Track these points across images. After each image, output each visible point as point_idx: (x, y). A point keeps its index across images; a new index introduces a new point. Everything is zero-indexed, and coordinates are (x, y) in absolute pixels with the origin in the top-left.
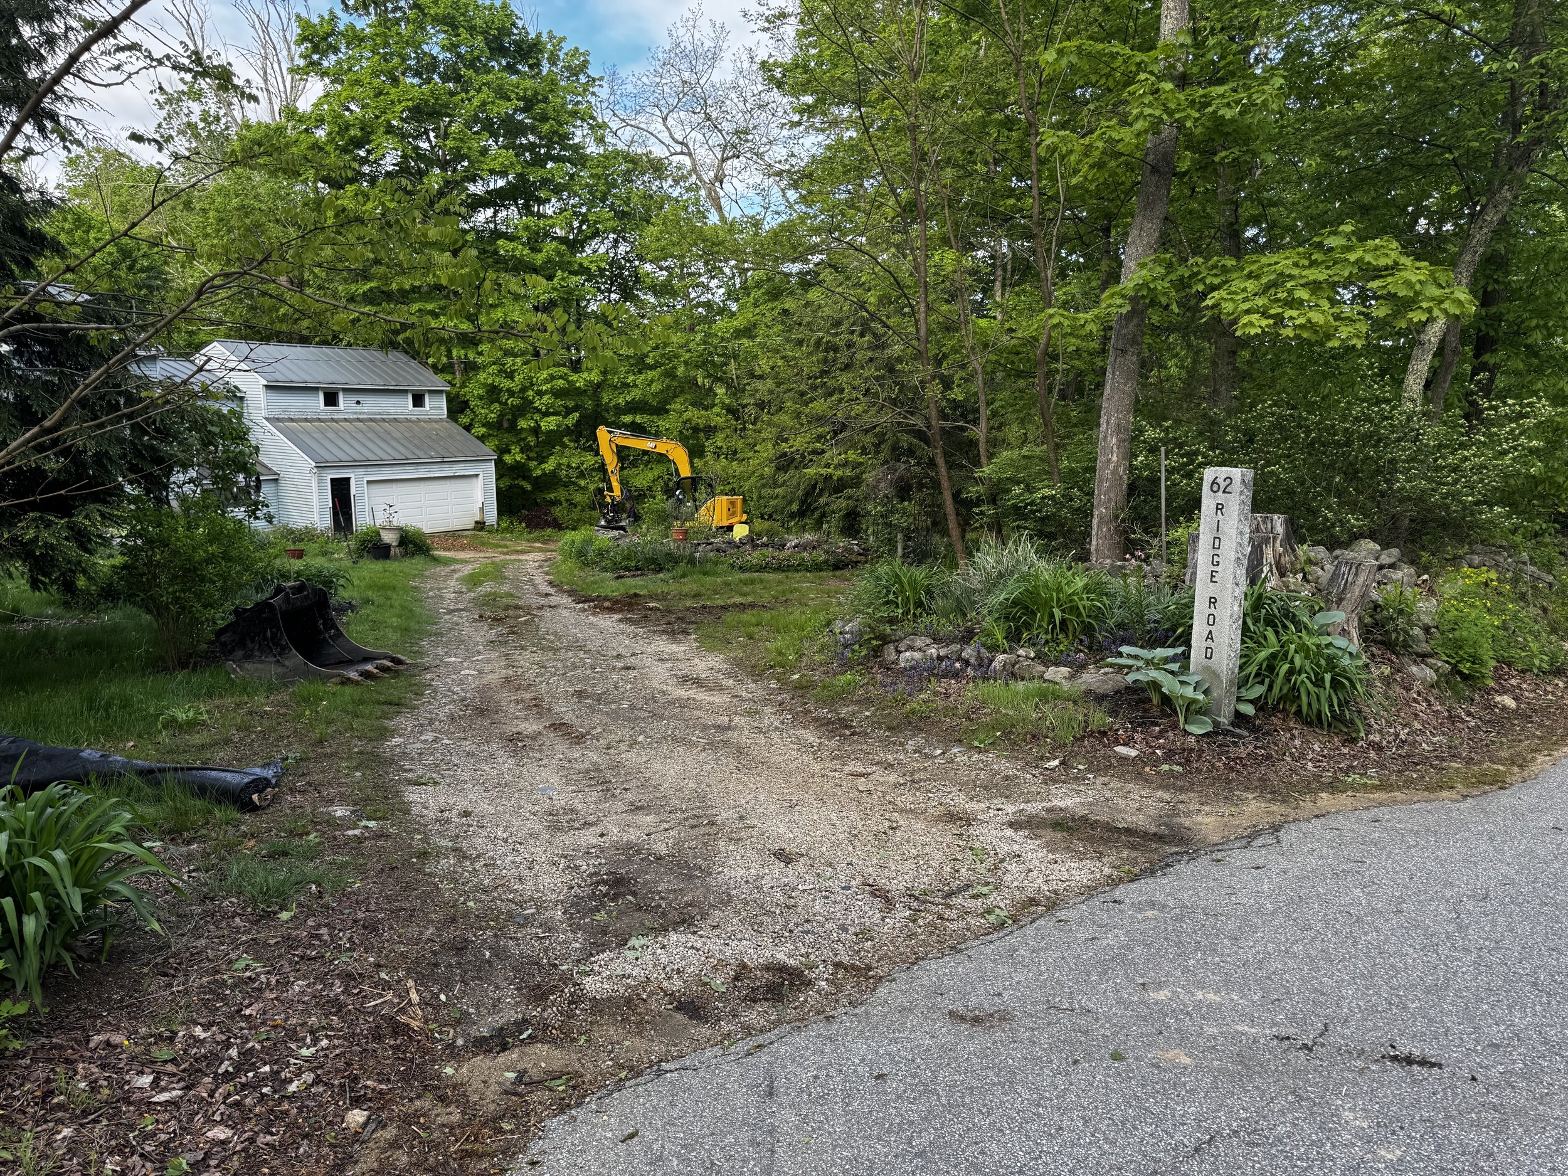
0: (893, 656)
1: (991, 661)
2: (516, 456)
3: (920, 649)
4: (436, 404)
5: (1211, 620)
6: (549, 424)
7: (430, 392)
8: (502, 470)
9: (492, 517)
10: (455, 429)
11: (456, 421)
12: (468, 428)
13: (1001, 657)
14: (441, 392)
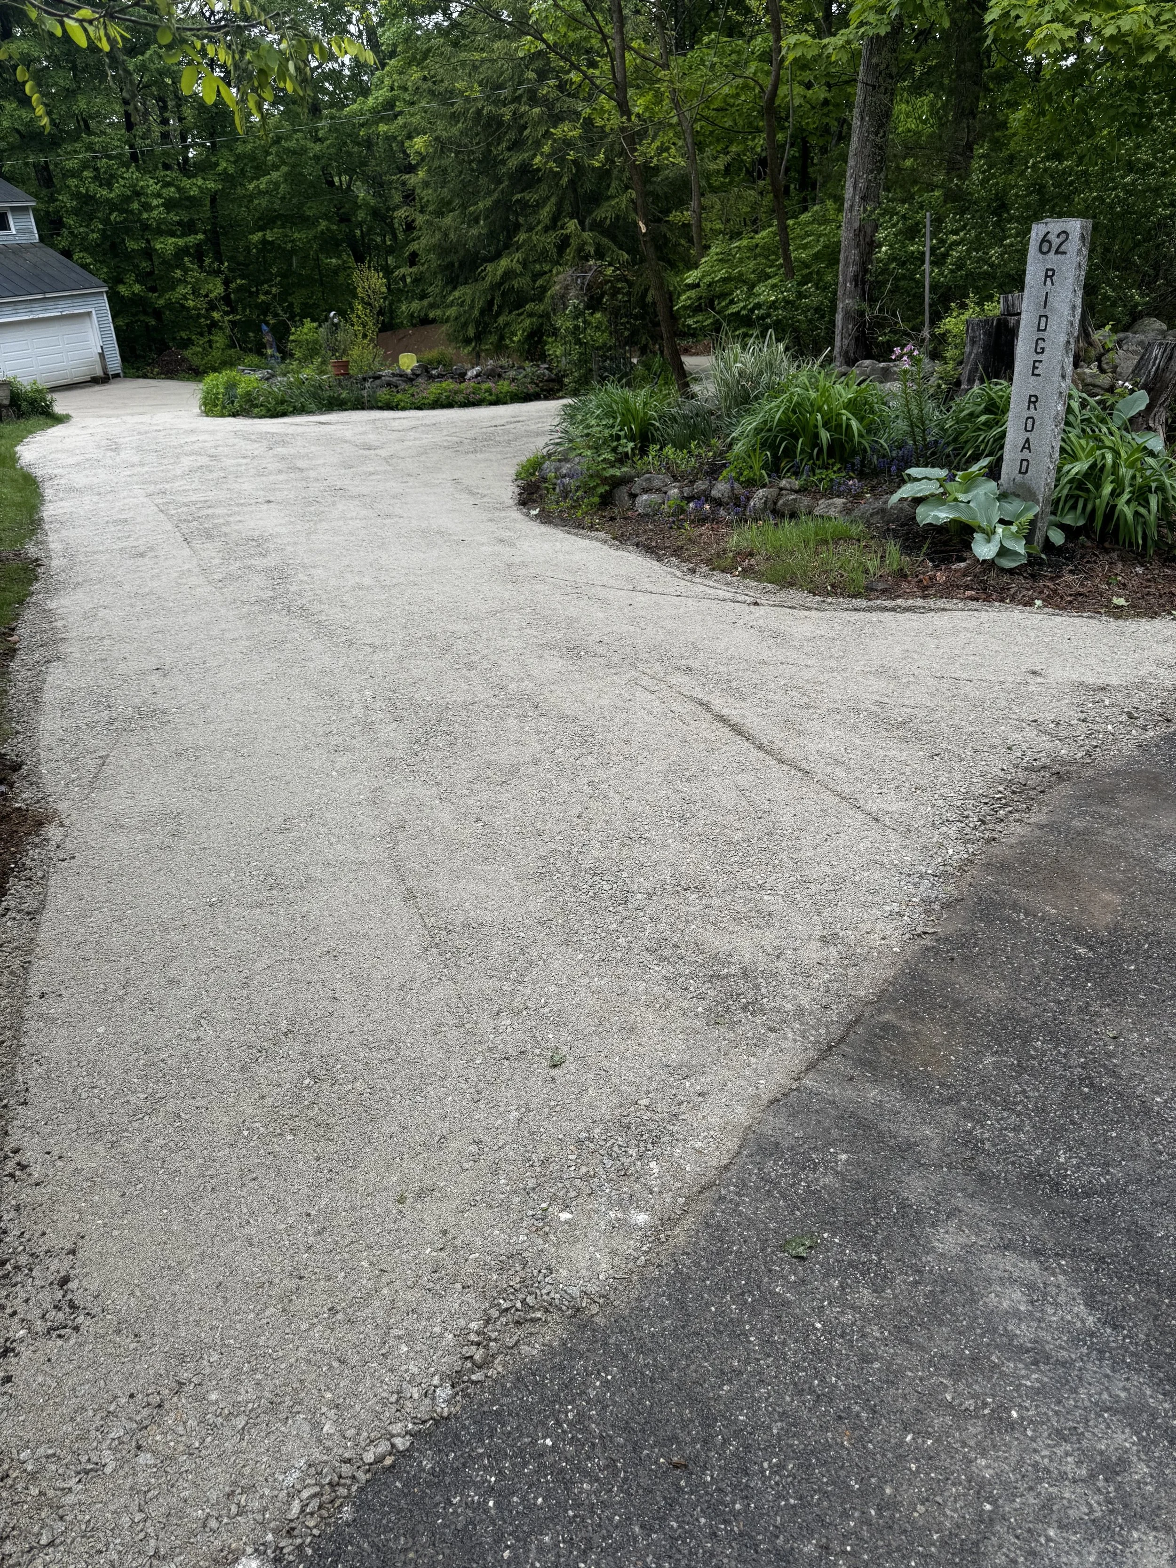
0: (628, 503)
1: (748, 499)
2: (131, 288)
3: (659, 490)
4: (23, 225)
5: (1030, 423)
6: (166, 245)
7: (13, 209)
8: (118, 306)
9: (115, 363)
10: (52, 256)
11: (52, 246)
12: (67, 254)
13: (761, 492)
14: (26, 208)
